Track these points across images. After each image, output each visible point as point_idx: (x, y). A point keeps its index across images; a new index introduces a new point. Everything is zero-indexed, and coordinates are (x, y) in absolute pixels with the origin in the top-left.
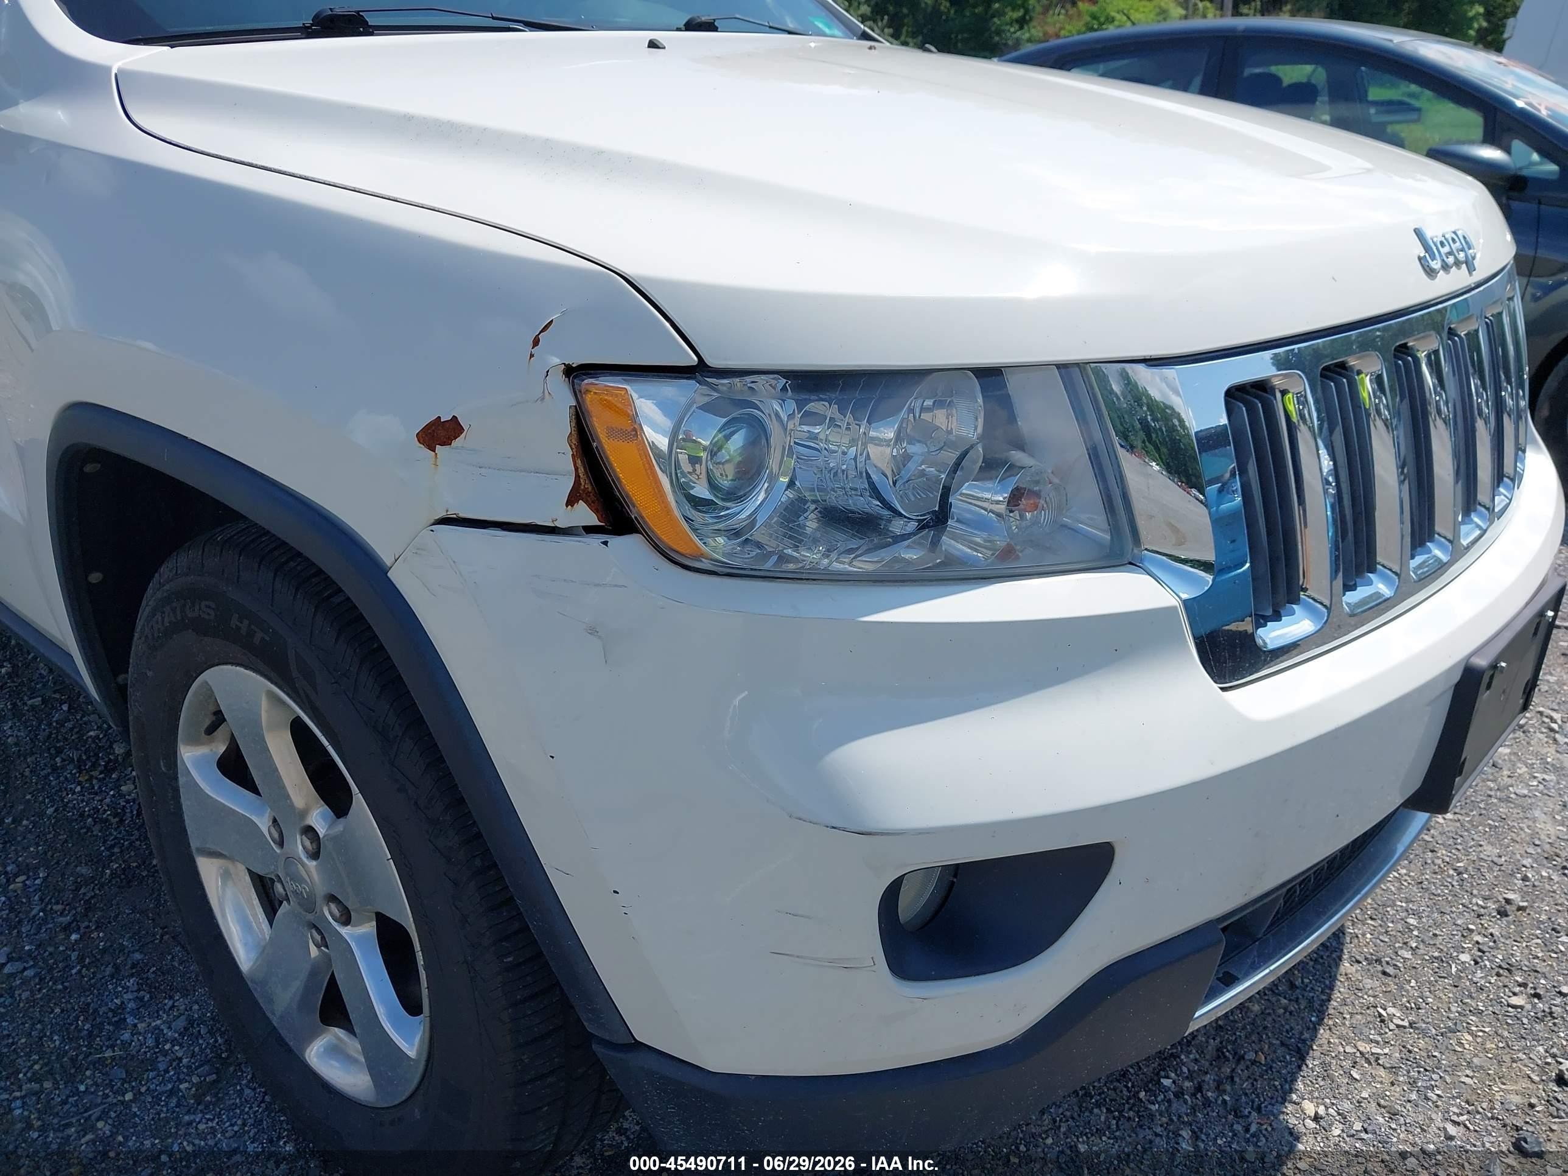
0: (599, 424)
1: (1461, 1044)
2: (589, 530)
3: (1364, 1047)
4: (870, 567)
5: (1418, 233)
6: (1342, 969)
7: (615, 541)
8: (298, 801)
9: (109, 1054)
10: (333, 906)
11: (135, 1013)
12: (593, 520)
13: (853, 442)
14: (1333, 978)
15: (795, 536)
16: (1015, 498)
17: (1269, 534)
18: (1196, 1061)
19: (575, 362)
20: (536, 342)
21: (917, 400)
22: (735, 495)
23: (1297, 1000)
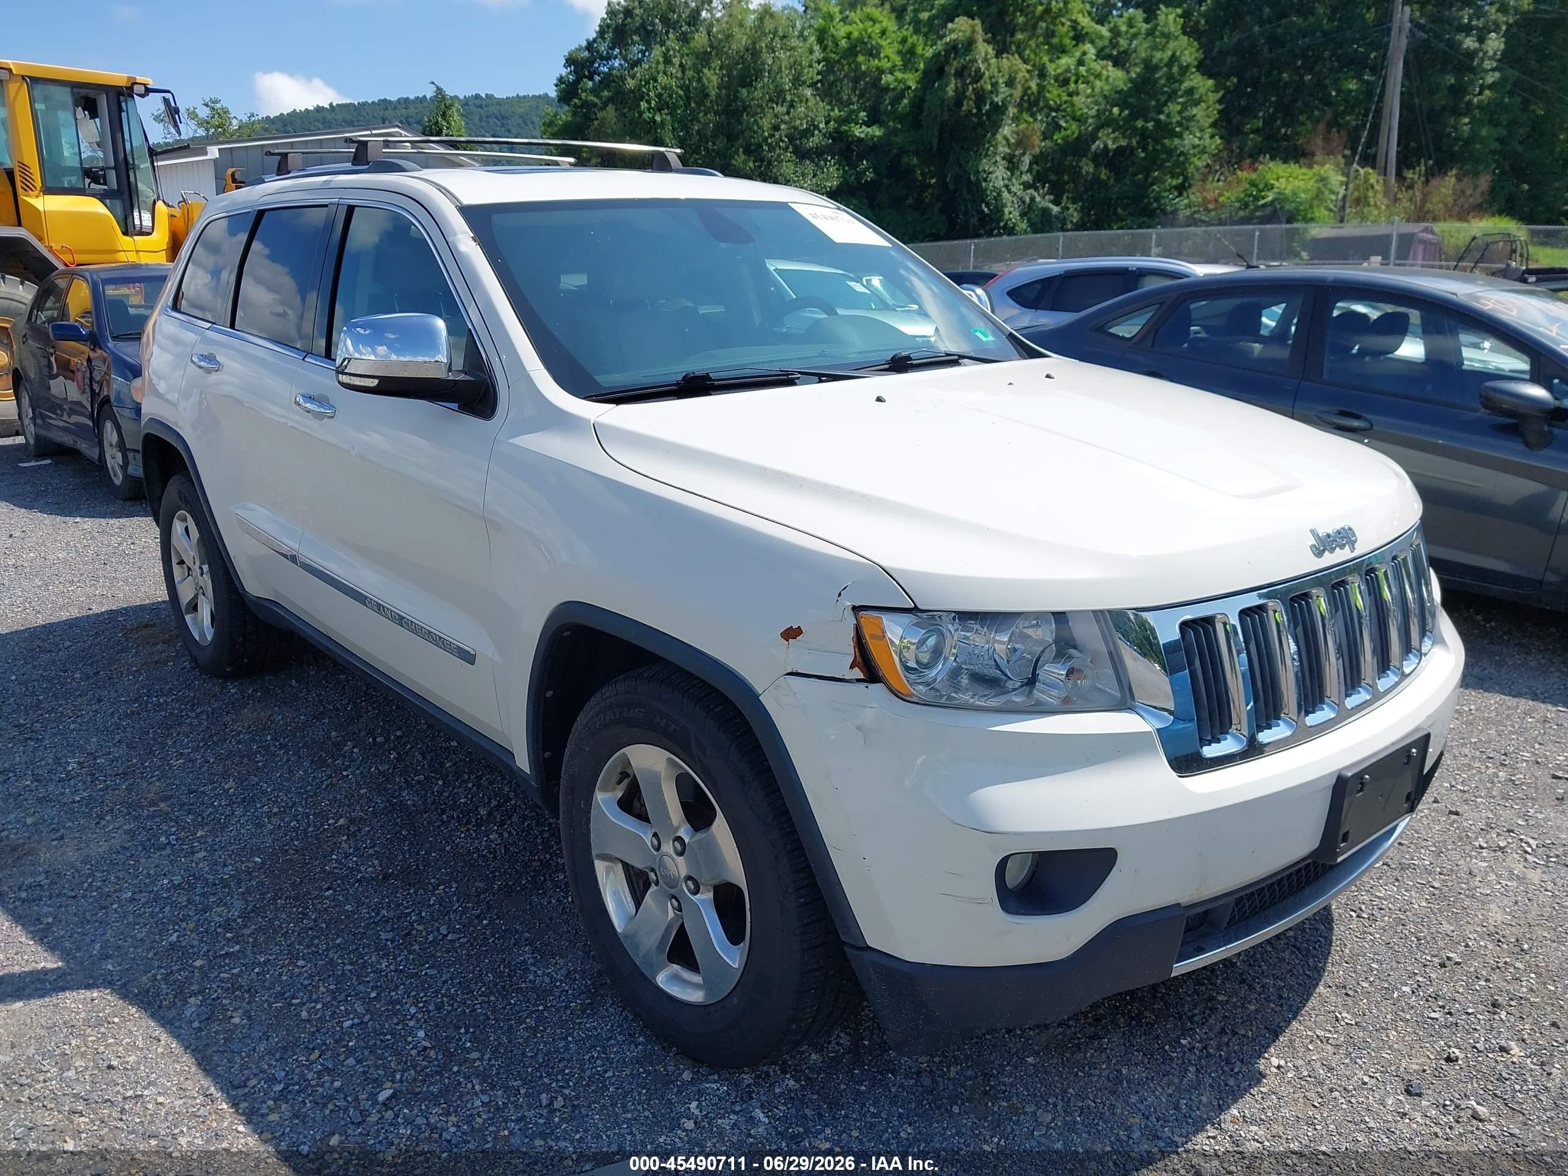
0: (867, 632)
1: (1388, 1036)
2: (858, 680)
3: (1318, 1032)
4: (994, 704)
5: (1312, 531)
6: (1317, 990)
7: (872, 686)
8: (675, 823)
9: (523, 985)
10: (690, 883)
11: (533, 965)
12: (862, 676)
13: (988, 642)
14: (1310, 995)
15: (957, 688)
16: (1070, 672)
17: (1208, 697)
18: (1206, 1033)
19: (857, 604)
20: (840, 595)
21: (1021, 623)
22: (928, 666)
23: (1281, 1006)
